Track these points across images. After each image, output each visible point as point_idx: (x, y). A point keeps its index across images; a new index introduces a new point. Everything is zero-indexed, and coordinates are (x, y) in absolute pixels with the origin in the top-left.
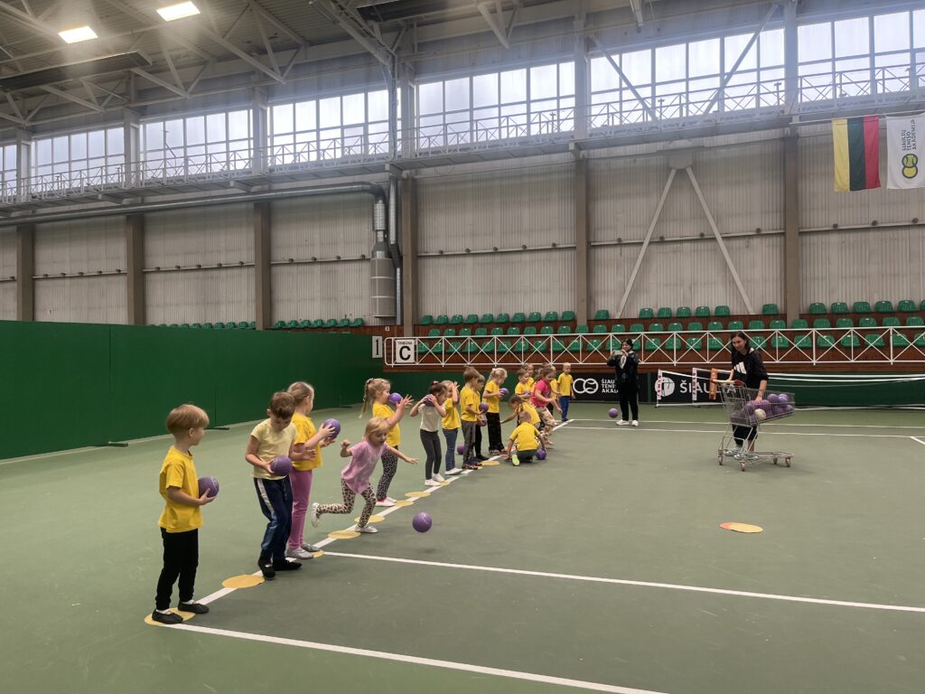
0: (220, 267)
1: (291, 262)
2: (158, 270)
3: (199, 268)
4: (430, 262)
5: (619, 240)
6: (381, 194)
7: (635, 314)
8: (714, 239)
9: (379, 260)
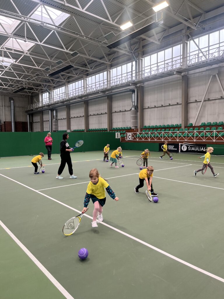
0: (102, 114)
1: (116, 112)
2: (91, 115)
3: (98, 114)
4: (146, 110)
5: (196, 100)
6: (133, 91)
7: (200, 124)
9: (132, 110)
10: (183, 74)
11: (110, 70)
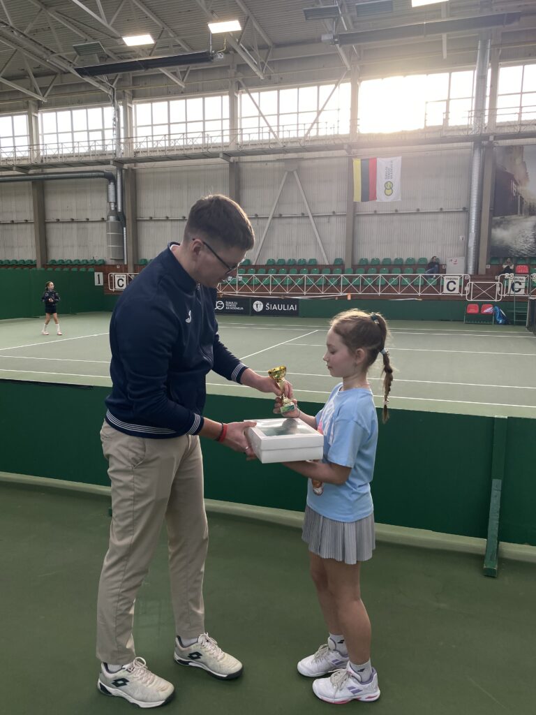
0: (13, 222)
4: (145, 224)
5: (256, 215)
7: (265, 263)
8: (308, 217)
9: (111, 222)
10: (232, 159)
11: (36, 115)
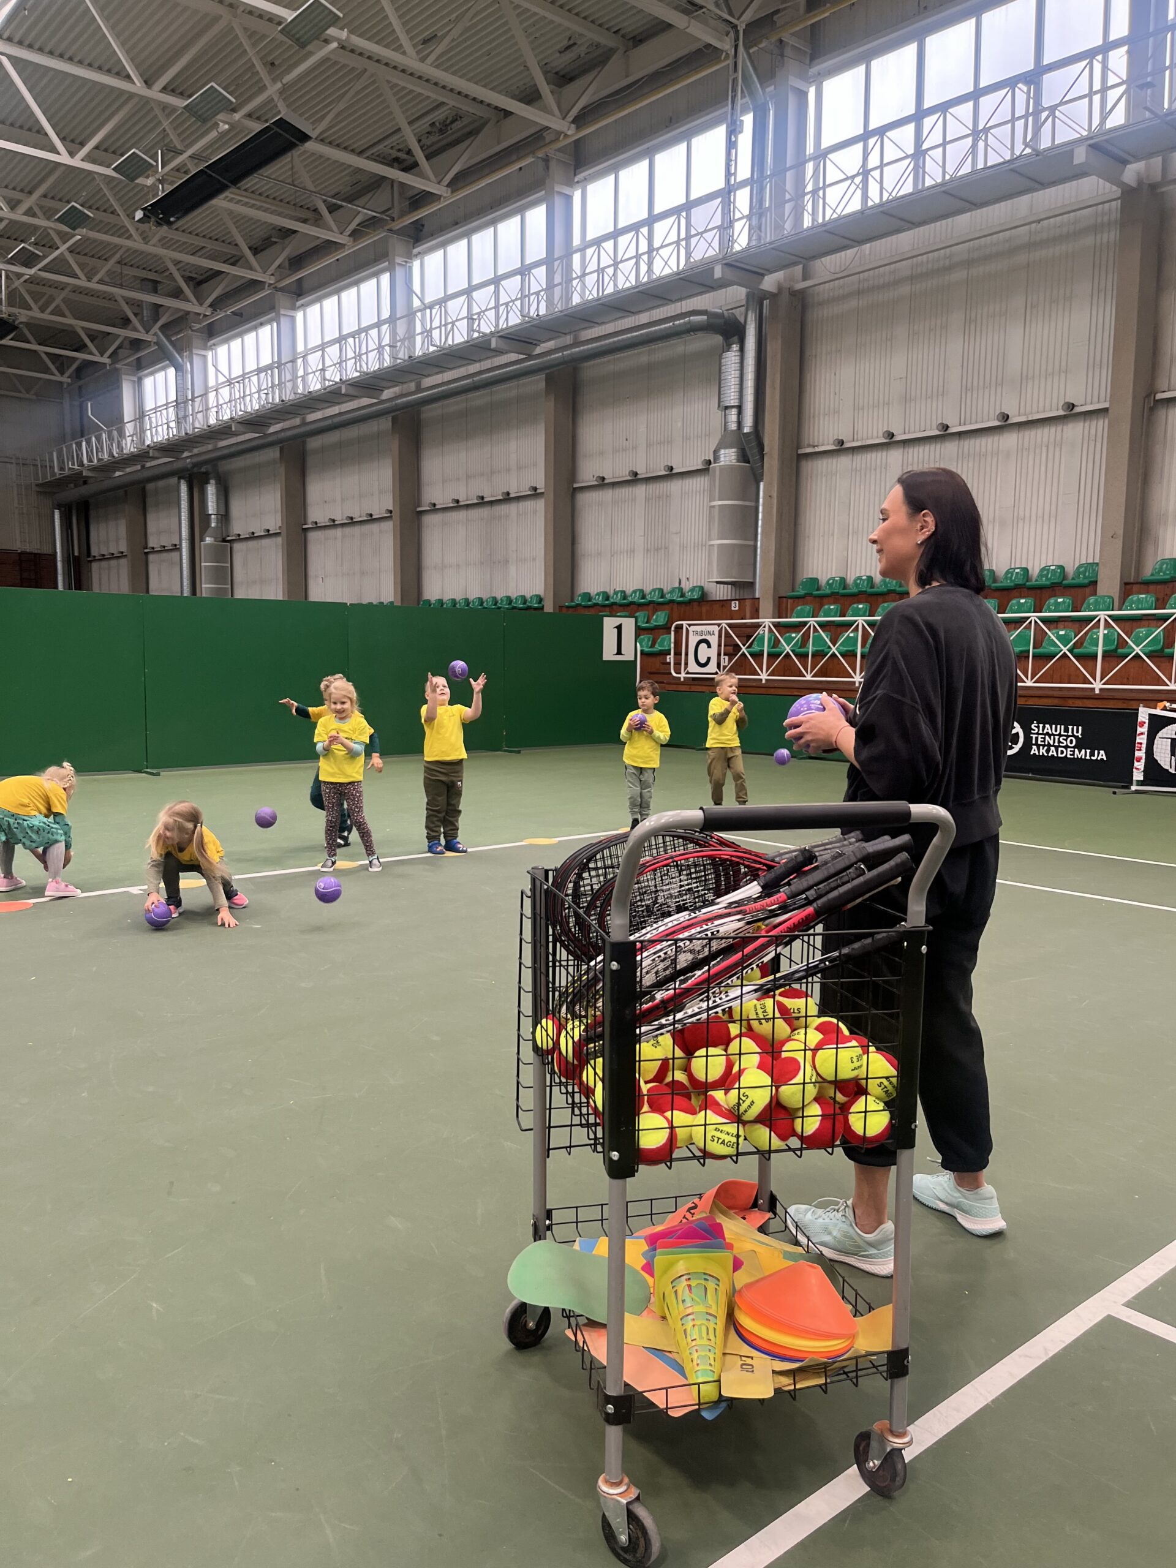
0: (507, 498)
1: (602, 483)
2: (434, 509)
4: (822, 464)
6: (733, 331)
9: (722, 468)
10: (1130, 172)
11: (567, 193)
